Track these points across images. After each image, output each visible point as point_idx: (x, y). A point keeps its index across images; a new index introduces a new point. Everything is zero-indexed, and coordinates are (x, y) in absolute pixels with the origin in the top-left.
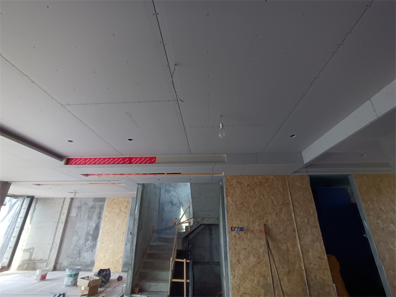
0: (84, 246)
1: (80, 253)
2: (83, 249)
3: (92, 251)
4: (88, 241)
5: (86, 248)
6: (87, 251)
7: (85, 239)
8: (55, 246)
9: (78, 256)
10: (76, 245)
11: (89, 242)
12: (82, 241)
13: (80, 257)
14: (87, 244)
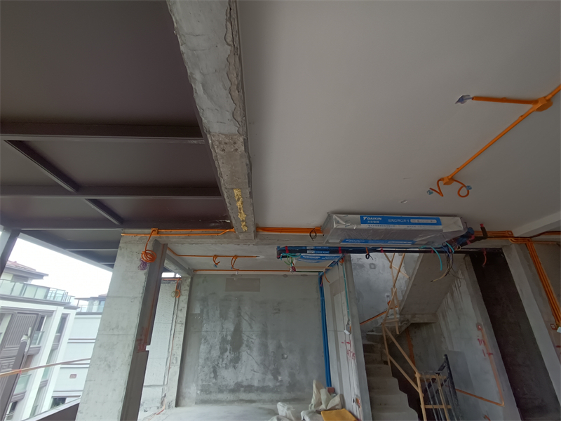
0: (221, 360)
1: (215, 372)
2: (220, 365)
4: (226, 350)
5: (225, 362)
6: (226, 368)
7: (220, 348)
9: (212, 375)
10: (208, 358)
11: (228, 353)
12: (216, 353)
13: (216, 377)
14: (225, 357)
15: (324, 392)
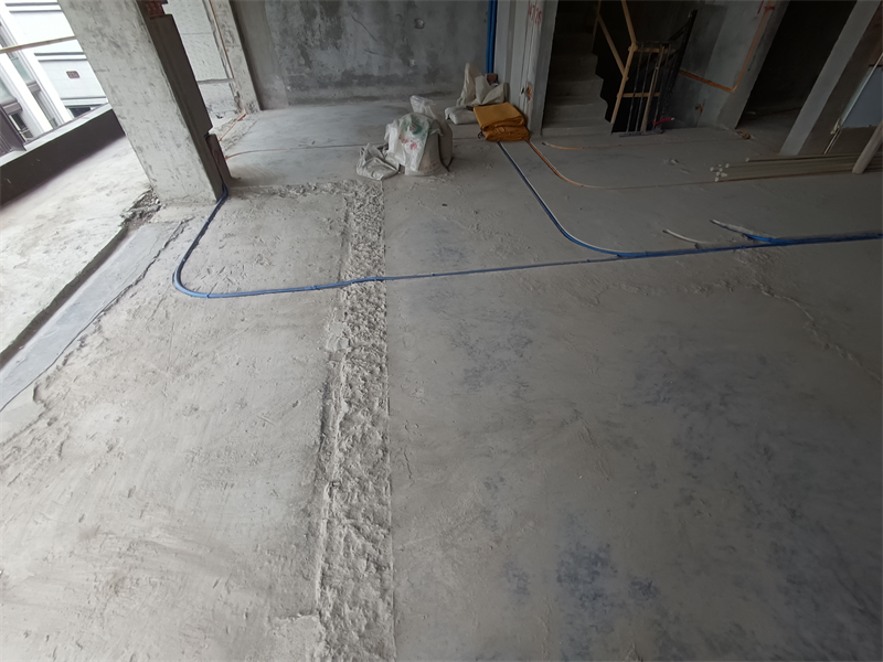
0: (309, 33)
1: (305, 54)
2: (310, 42)
3: (336, 46)
4: (314, 15)
5: (317, 37)
6: (323, 48)
7: (302, 9)
8: (230, 39)
9: (303, 62)
10: (285, 31)
11: (318, 20)
12: (297, 20)
13: (309, 63)
14: (316, 27)
15: (480, 81)
